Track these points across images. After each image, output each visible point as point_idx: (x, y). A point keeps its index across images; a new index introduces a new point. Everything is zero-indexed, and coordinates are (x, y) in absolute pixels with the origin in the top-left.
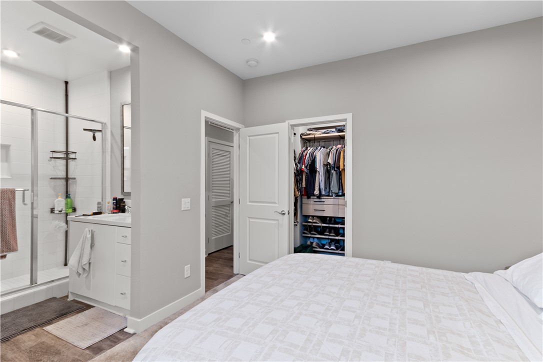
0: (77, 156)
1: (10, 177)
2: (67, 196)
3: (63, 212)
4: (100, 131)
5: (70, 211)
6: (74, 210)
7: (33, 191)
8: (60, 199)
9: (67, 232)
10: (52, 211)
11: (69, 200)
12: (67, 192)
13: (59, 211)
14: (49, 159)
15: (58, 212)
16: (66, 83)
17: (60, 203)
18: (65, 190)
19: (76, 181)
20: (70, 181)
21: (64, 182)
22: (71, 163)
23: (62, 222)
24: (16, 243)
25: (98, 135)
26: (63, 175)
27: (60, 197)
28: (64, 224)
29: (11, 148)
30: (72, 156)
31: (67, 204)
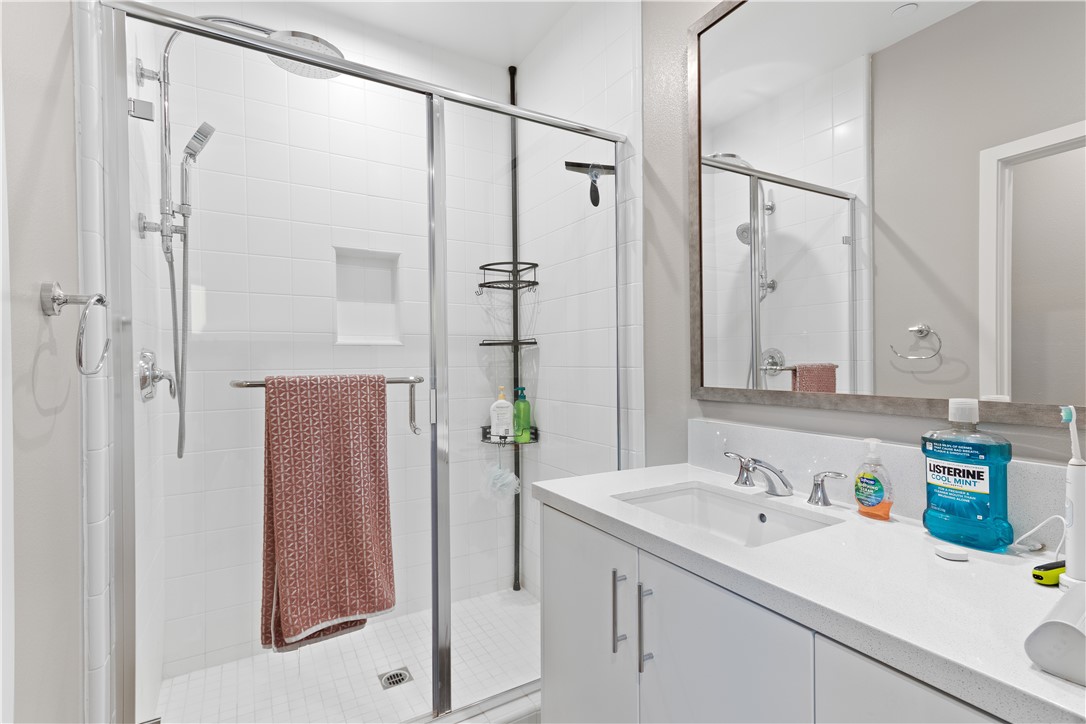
0: (540, 275)
1: (398, 342)
2: (518, 394)
3: (509, 440)
4: (611, 169)
5: (526, 436)
6: (535, 435)
7: (434, 385)
8: (502, 402)
9: (517, 497)
10: (486, 433)
11: (522, 405)
12: (516, 381)
13: (501, 437)
14: (477, 289)
15: (497, 439)
16: (513, 71)
17: (502, 416)
18: (512, 377)
19: (538, 348)
20: (524, 349)
21: (508, 350)
22: (525, 296)
23: (509, 470)
24: (390, 576)
25: (605, 182)
26: (506, 333)
27: (501, 395)
28: (513, 475)
29: (402, 263)
30: (527, 276)
31: (516, 417)
